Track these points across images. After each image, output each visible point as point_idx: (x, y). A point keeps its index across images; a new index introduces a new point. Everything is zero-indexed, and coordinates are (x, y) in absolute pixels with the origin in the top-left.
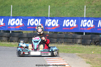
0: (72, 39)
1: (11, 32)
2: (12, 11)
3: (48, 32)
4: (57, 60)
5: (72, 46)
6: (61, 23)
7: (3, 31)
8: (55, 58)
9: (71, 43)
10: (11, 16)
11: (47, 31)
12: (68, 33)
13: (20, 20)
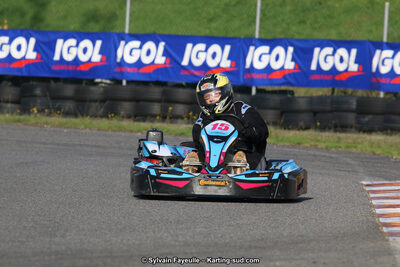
1: (254, 92)
3: (382, 95)
8: (398, 185)
10: (257, 36)
11: (379, 88)
13: (286, 50)
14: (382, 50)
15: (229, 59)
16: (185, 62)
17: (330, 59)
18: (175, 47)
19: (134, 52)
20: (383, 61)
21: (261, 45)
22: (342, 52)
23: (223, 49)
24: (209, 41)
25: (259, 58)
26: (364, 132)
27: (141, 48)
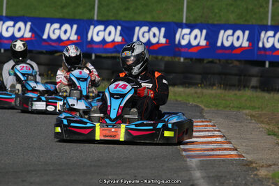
0: (237, 77)
1: (93, 57)
2: (98, 7)
3: (182, 60)
4: (197, 126)
5: (236, 94)
6: (212, 37)
9: (234, 86)
10: (96, 18)
11: (180, 56)
12: (230, 62)
13: (116, 29)
14: (182, 28)
15: (76, 34)
16: (45, 37)
17: (146, 35)
18: (38, 27)
19: (9, 29)
20: (183, 36)
21: (98, 25)
22: (155, 30)
23: (72, 27)
24: (62, 22)
25: (97, 34)
27: (14, 26)
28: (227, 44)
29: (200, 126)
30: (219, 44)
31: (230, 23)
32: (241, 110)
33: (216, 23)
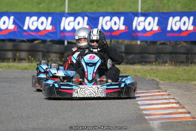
0: (185, 56)
1: (66, 43)
3: (139, 42)
4: (155, 95)
5: (185, 69)
6: (163, 23)
7: (51, 41)
8: (152, 92)
9: (182, 62)
10: (66, 11)
11: (137, 39)
12: (178, 43)
13: (84, 19)
14: (138, 17)
16: (25, 28)
18: (20, 19)
20: (139, 23)
23: (47, 19)
24: (39, 15)
26: (130, 64)
28: (176, 28)
29: (158, 95)
30: (169, 29)
31: (177, 11)
32: (190, 82)
33: (165, 11)
